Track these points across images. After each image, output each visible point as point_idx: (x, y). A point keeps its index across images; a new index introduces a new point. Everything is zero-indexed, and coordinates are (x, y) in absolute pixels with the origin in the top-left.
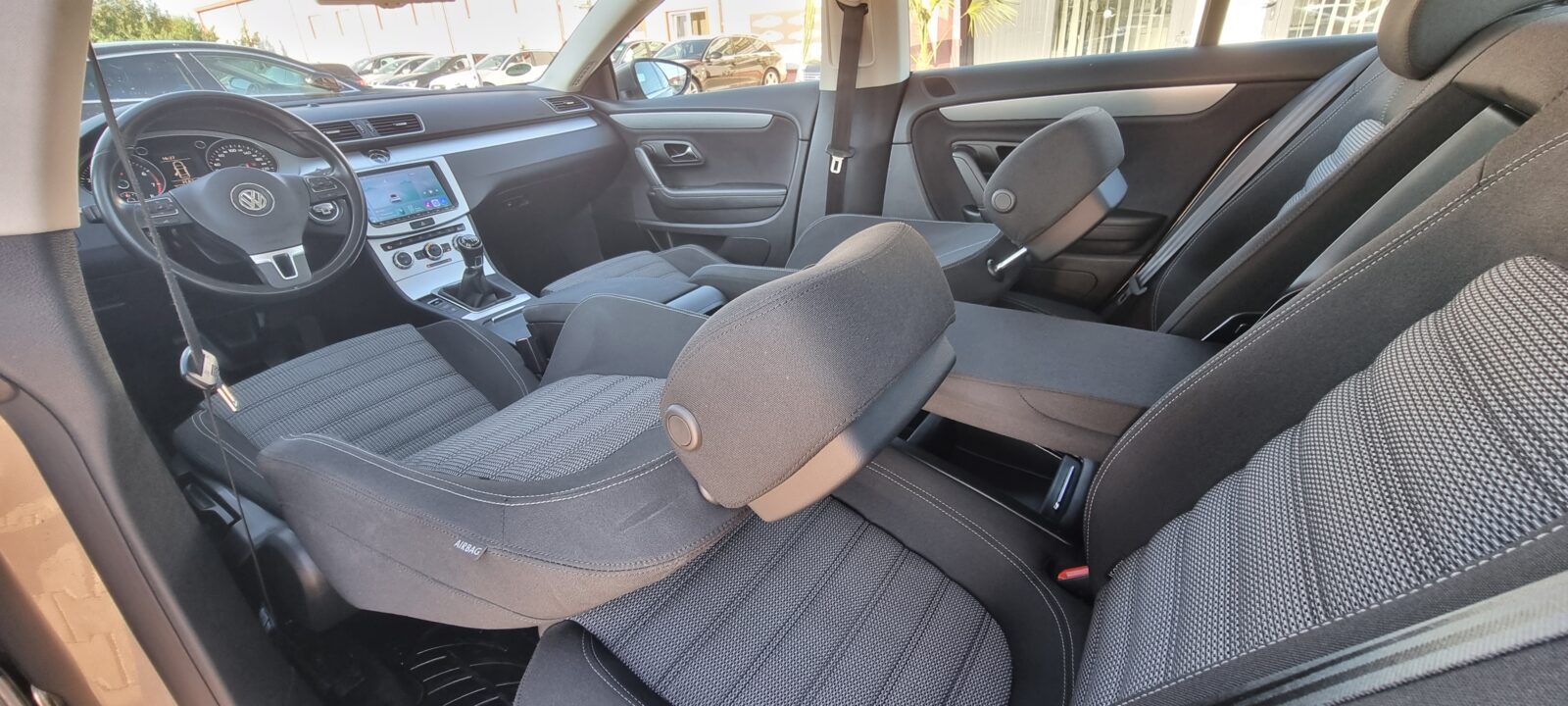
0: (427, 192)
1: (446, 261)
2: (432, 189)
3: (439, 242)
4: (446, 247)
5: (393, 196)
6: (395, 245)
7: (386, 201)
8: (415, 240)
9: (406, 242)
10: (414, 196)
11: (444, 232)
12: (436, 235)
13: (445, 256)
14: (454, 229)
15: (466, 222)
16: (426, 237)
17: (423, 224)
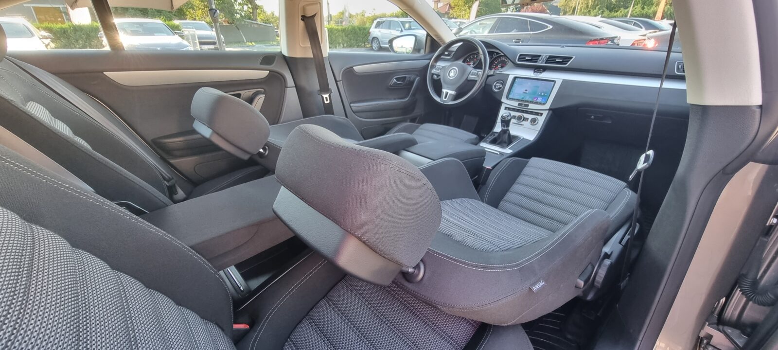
0: (541, 94)
1: (521, 125)
2: (543, 92)
3: (526, 116)
4: (525, 119)
5: (526, 90)
6: (509, 109)
7: (523, 90)
8: (518, 111)
9: (514, 110)
10: (534, 93)
11: (532, 113)
12: (527, 112)
13: (524, 123)
14: (537, 114)
15: (545, 113)
16: (522, 111)
17: (523, 105)
